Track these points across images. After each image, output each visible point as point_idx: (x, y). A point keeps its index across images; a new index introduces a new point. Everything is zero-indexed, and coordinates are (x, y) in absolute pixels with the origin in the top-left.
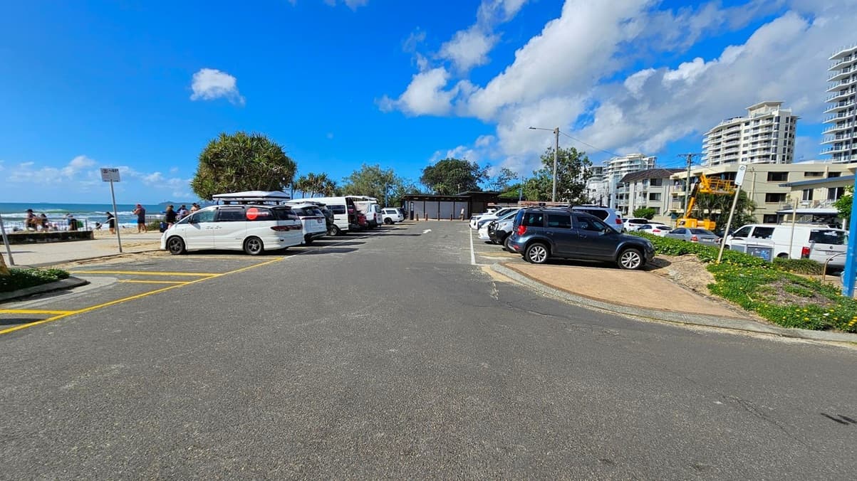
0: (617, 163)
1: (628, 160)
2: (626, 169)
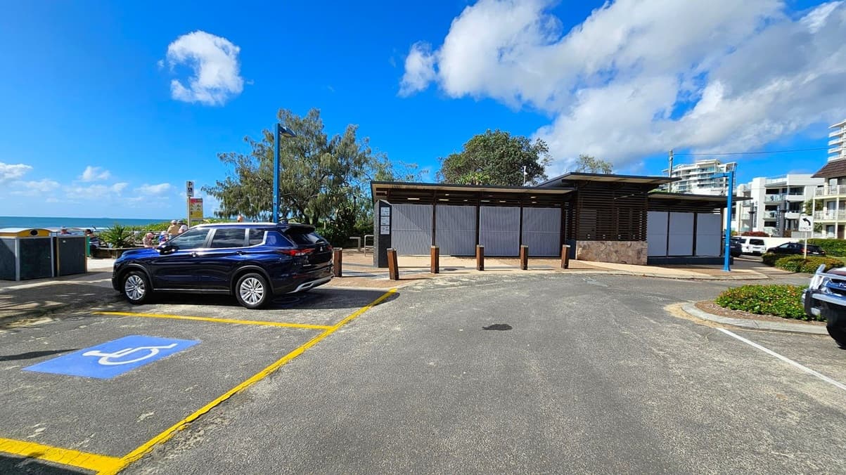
0: (683, 171)
1: (699, 167)
2: (696, 178)
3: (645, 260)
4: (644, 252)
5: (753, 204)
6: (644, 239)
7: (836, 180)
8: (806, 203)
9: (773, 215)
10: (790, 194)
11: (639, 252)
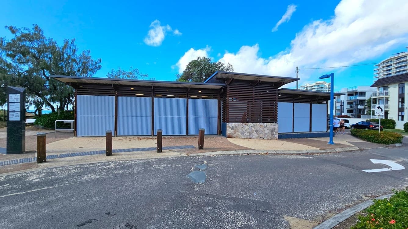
1: (316, 85)
3: (277, 136)
4: (276, 130)
5: (342, 101)
6: (276, 121)
7: (383, 88)
8: (367, 101)
9: (351, 107)
10: (359, 96)
11: (272, 131)
